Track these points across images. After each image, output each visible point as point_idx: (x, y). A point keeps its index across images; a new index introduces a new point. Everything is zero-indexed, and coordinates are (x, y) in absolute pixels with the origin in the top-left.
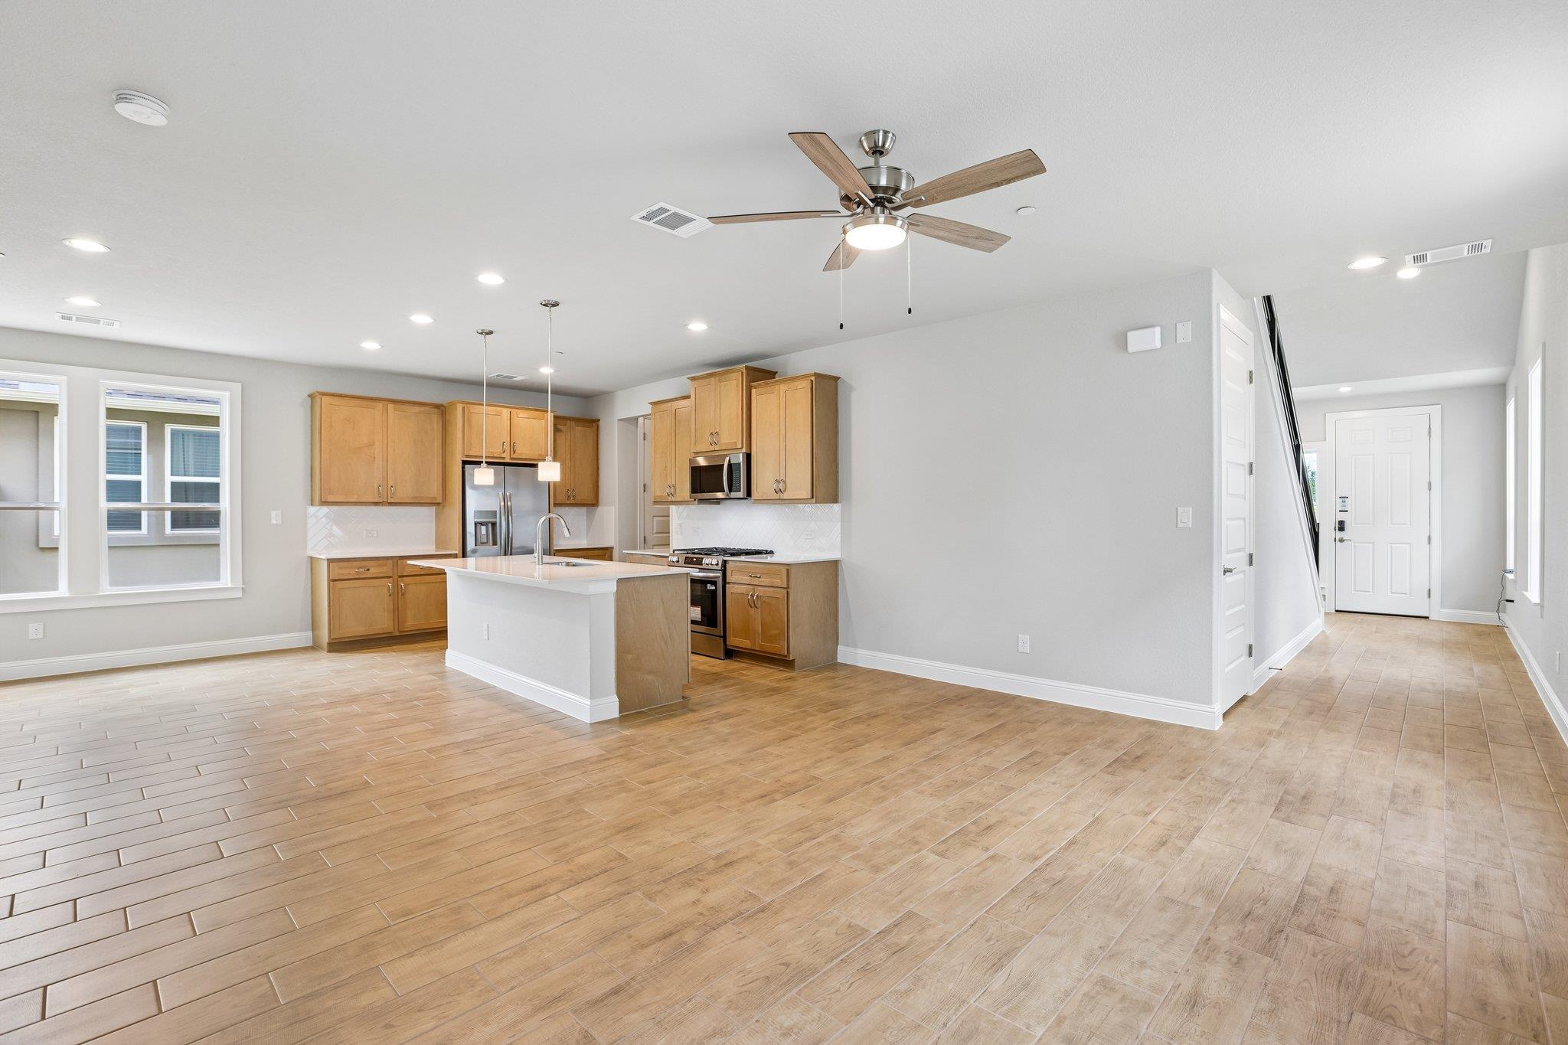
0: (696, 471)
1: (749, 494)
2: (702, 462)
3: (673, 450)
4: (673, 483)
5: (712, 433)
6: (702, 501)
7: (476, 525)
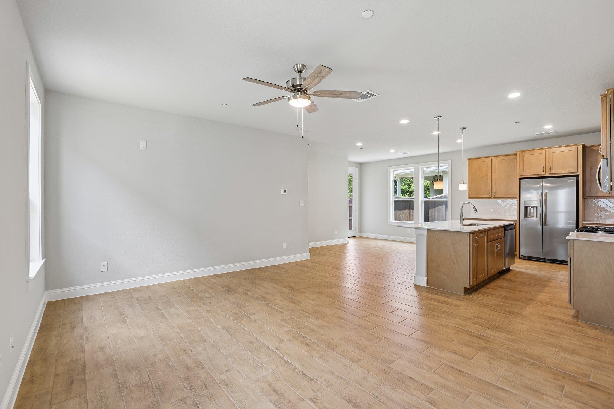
7: (526, 208)
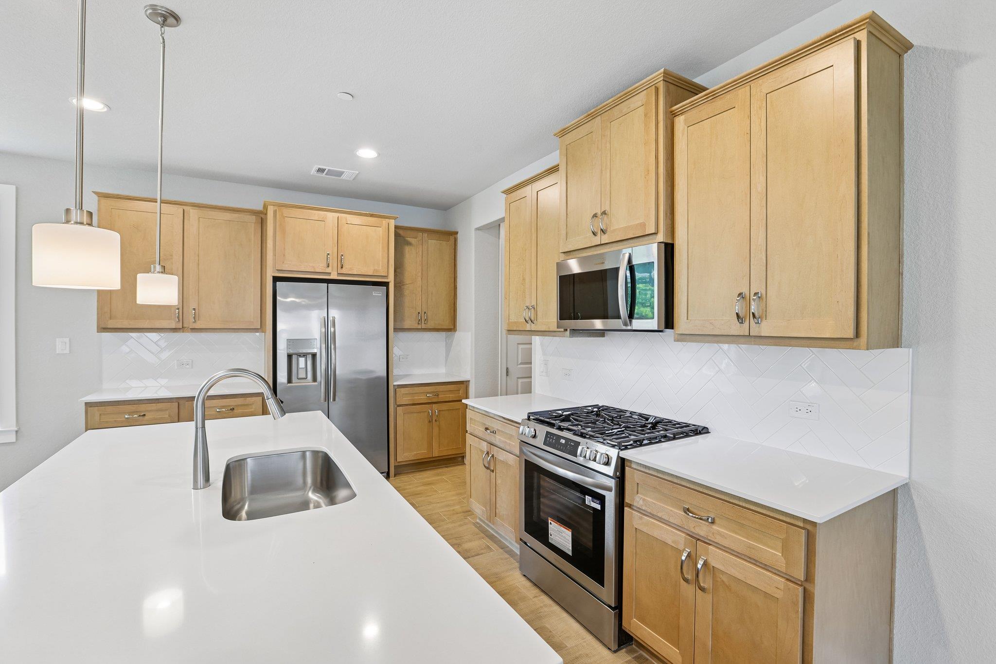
0: (567, 282)
1: (669, 322)
2: (575, 267)
3: (534, 254)
4: (534, 303)
5: (595, 216)
6: (575, 332)
7: (290, 357)
